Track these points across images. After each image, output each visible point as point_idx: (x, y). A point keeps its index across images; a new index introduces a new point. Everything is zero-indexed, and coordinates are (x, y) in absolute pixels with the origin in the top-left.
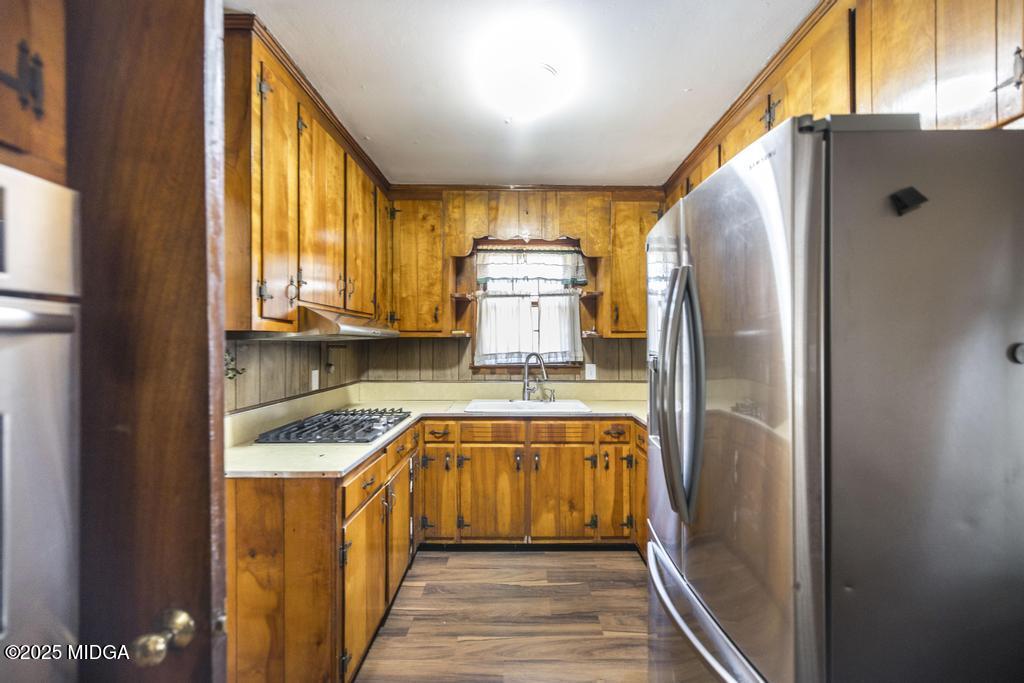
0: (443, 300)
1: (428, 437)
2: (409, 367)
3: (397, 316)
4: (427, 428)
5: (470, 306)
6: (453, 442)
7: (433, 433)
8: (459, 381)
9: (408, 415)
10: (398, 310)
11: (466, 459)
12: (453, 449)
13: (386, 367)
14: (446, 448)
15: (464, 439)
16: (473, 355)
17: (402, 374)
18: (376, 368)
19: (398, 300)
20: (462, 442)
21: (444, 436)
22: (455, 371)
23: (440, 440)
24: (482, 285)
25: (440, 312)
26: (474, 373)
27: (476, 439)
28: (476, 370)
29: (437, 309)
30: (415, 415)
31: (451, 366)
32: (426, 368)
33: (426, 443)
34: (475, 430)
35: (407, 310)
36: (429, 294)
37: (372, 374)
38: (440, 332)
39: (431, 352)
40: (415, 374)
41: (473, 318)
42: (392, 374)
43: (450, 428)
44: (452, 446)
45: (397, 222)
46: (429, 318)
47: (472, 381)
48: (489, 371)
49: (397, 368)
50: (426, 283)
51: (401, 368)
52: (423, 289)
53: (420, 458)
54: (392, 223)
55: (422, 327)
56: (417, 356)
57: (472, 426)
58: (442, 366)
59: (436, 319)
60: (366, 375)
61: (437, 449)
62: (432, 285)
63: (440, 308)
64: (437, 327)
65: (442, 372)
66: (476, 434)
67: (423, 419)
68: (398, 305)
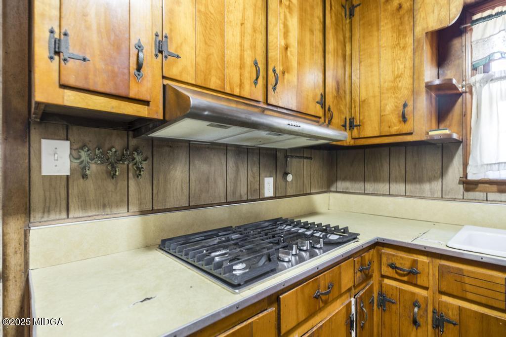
0: (414, 93)
1: (386, 270)
2: (376, 179)
3: (357, 122)
4: (384, 260)
5: (460, 100)
6: (426, 288)
7: (393, 266)
8: (442, 198)
9: (354, 237)
10: (358, 115)
11: (449, 322)
12: (426, 299)
13: (353, 179)
14: (413, 294)
15: (444, 289)
16: (465, 165)
17: (370, 187)
18: (345, 179)
19: (358, 104)
20: (441, 293)
21: (411, 275)
22: (436, 185)
23: (405, 279)
24: (481, 68)
25: (409, 109)
26: (467, 190)
27: (470, 296)
28: (469, 185)
29: (405, 106)
30: (364, 239)
31: (430, 180)
32: (397, 181)
33: (383, 276)
34: (467, 280)
35: (366, 114)
36: (395, 89)
37: (341, 185)
38: (411, 134)
39: (402, 161)
40: (383, 187)
41: (464, 115)
42: (358, 186)
43: (420, 266)
44: (423, 293)
45: (357, 17)
46: (394, 119)
47: (463, 199)
48: (495, 187)
49: (364, 180)
50: (389, 77)
51: (369, 181)
52: (386, 85)
53: (375, 295)
54: (351, 23)
55: (386, 131)
56: (386, 167)
57: (460, 272)
58: (419, 180)
59: (404, 118)
60: (335, 185)
61: (400, 290)
62: (399, 76)
63: (410, 104)
64: (406, 128)
65: (418, 186)
66: (468, 287)
67: (378, 245)
68: (357, 109)
